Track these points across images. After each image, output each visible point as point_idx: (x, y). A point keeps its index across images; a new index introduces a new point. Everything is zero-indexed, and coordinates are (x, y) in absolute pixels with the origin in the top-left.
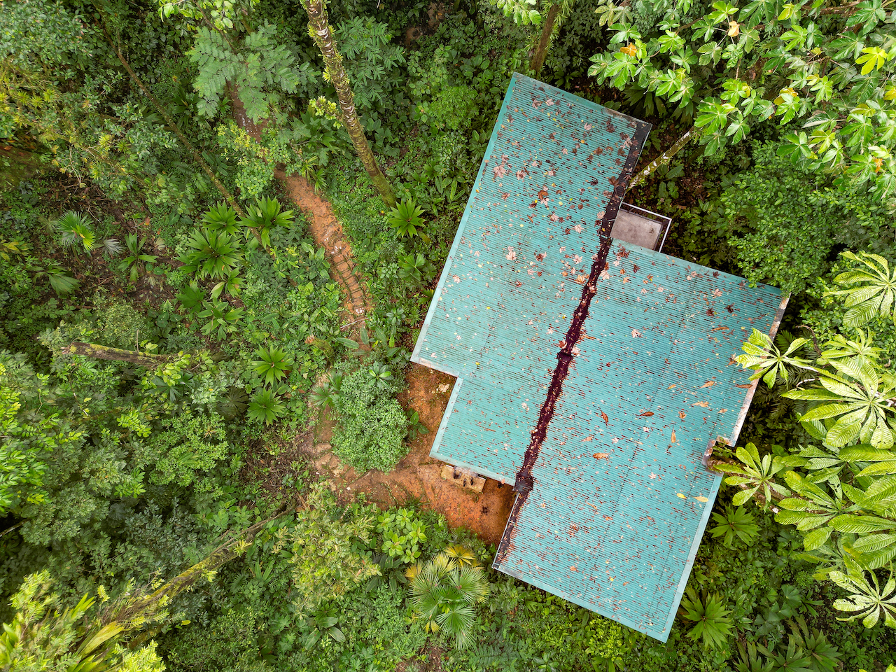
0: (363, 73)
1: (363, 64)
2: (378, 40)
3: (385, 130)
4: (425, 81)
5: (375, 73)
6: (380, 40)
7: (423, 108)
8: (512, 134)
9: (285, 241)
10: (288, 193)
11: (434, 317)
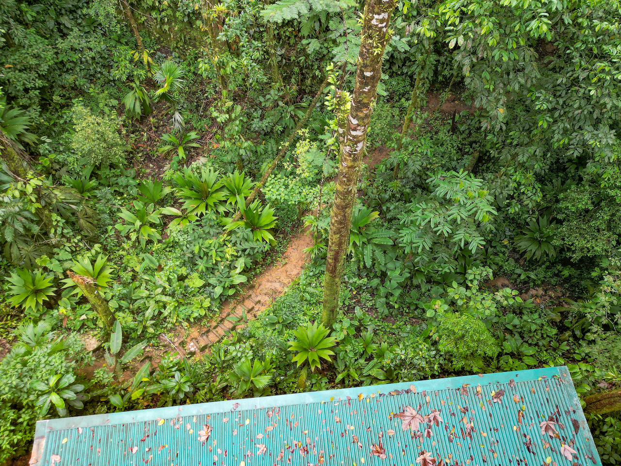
0: (432, 215)
1: (441, 212)
2: (475, 209)
3: (397, 288)
4: (469, 293)
5: (440, 227)
6: (476, 212)
7: (440, 306)
8: (479, 410)
9: (238, 242)
10: (294, 237)
11: (126, 426)
